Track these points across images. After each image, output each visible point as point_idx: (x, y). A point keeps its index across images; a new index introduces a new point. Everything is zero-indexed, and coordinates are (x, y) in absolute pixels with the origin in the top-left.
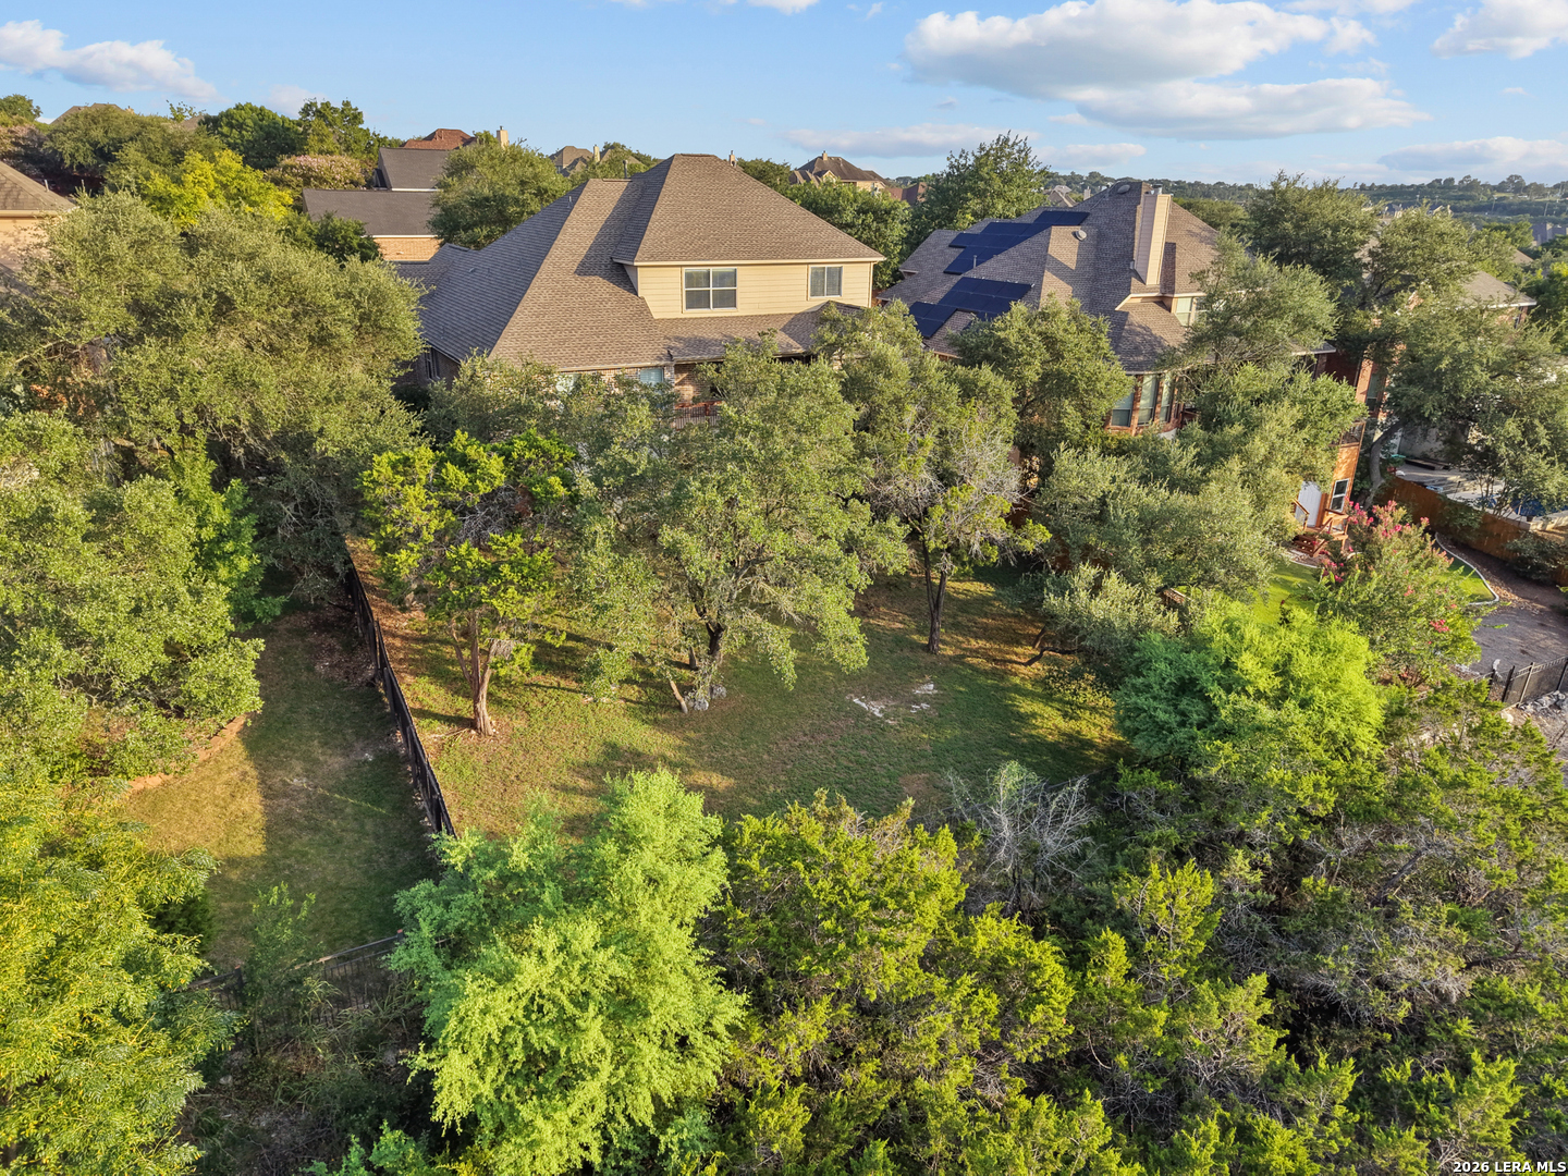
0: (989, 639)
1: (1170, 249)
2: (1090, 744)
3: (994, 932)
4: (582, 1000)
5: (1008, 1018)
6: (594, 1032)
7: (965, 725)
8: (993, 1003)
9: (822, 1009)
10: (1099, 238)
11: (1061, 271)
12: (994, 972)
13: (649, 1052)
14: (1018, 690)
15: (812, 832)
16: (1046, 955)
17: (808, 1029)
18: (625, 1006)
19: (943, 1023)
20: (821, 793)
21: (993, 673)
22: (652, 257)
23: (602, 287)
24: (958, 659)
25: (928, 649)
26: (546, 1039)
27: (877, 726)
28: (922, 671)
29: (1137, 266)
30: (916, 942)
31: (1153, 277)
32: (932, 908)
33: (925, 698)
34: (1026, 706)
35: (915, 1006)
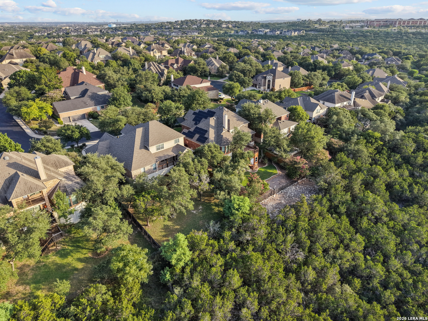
0: (208, 197)
1: (229, 121)
2: (221, 211)
3: (211, 241)
4: (181, 254)
5: (213, 249)
6: (182, 256)
7: (206, 212)
8: (212, 248)
9: (198, 251)
10: (218, 119)
11: (212, 127)
12: (211, 245)
13: (187, 257)
14: (212, 205)
15: (193, 235)
16: (216, 243)
17: (197, 253)
18: (184, 254)
19: (208, 250)
20: (193, 229)
21: (209, 203)
22: (151, 146)
23: (144, 151)
24: (204, 201)
25: (200, 200)
26: (179, 257)
27: (195, 215)
28: (199, 205)
29: (224, 126)
30: (205, 244)
31: (226, 127)
32: (206, 241)
33: (201, 209)
34: (213, 207)
35: (205, 249)
